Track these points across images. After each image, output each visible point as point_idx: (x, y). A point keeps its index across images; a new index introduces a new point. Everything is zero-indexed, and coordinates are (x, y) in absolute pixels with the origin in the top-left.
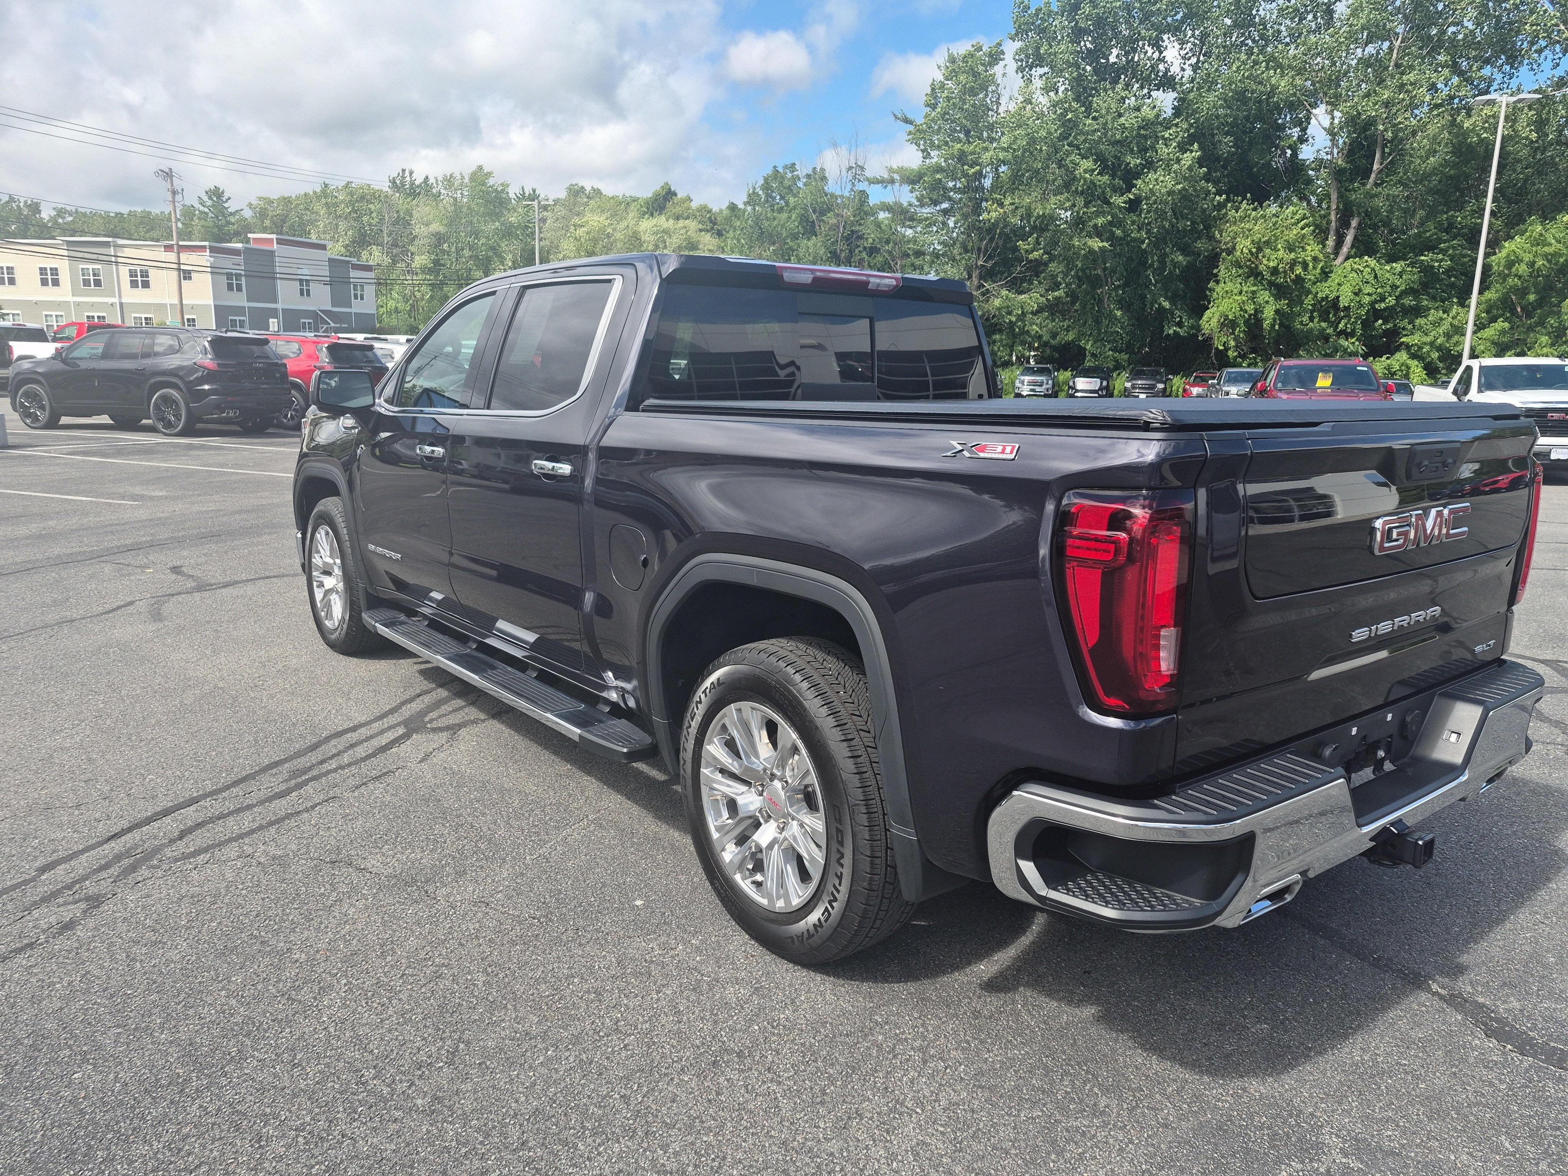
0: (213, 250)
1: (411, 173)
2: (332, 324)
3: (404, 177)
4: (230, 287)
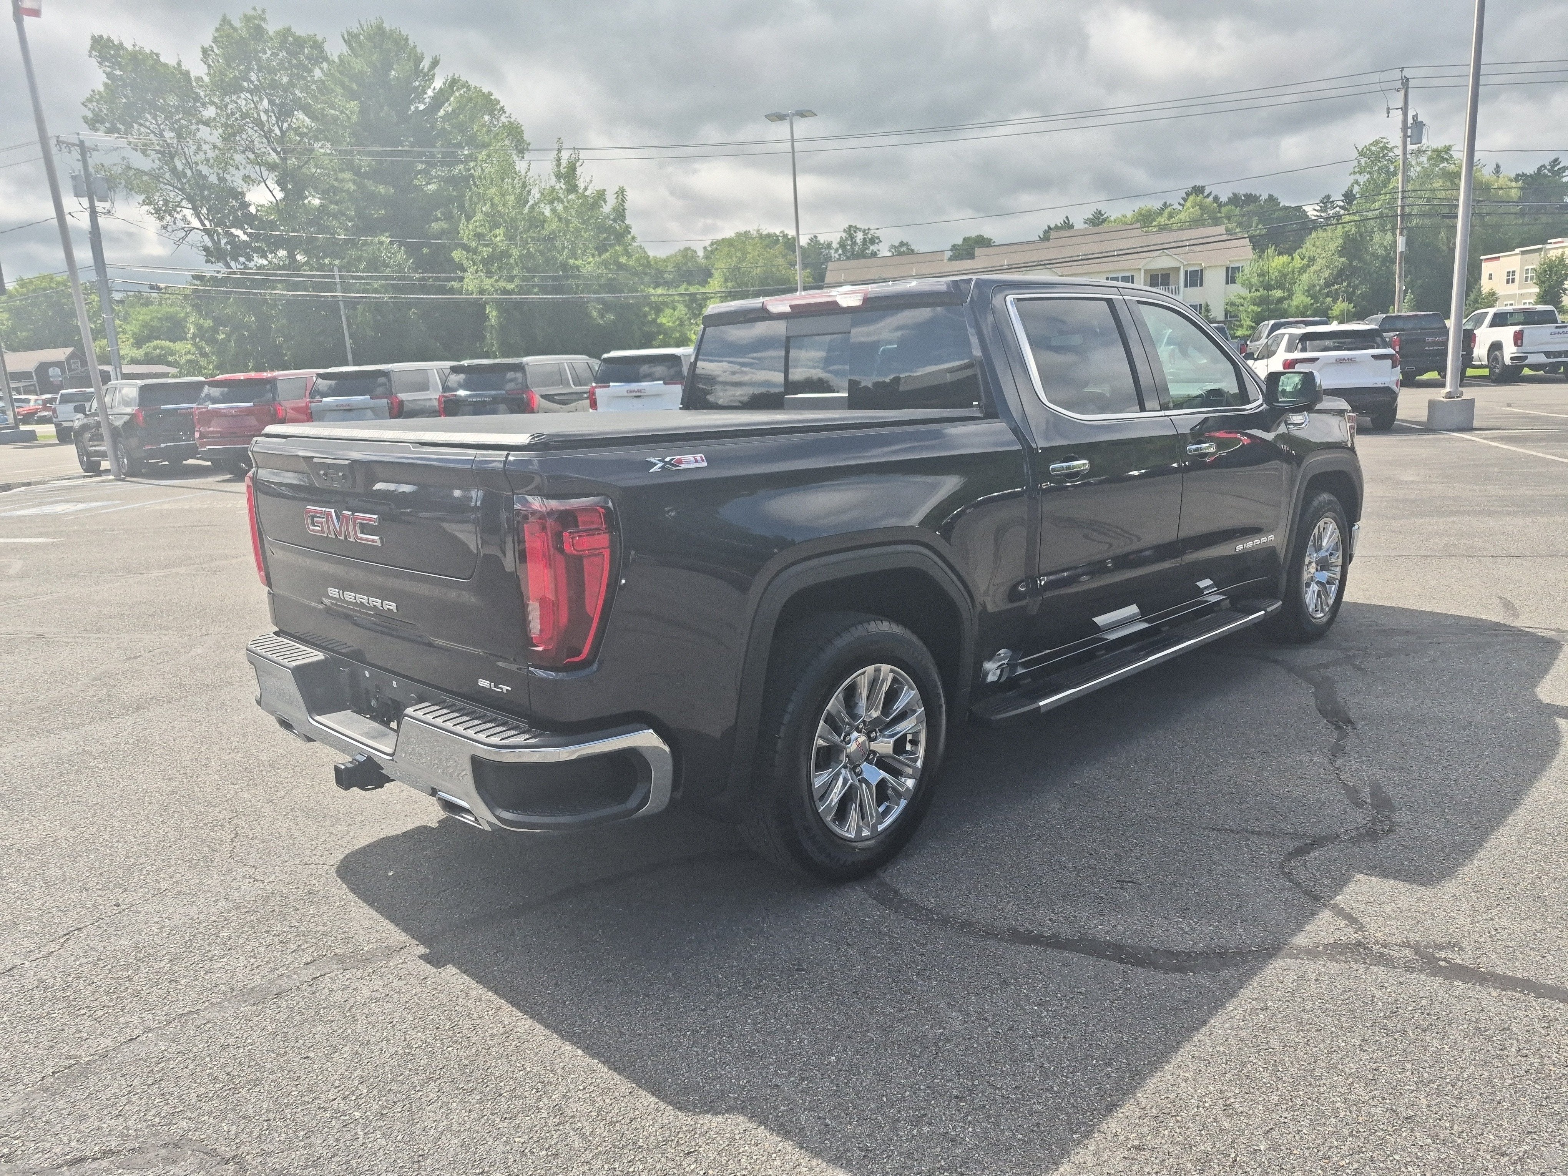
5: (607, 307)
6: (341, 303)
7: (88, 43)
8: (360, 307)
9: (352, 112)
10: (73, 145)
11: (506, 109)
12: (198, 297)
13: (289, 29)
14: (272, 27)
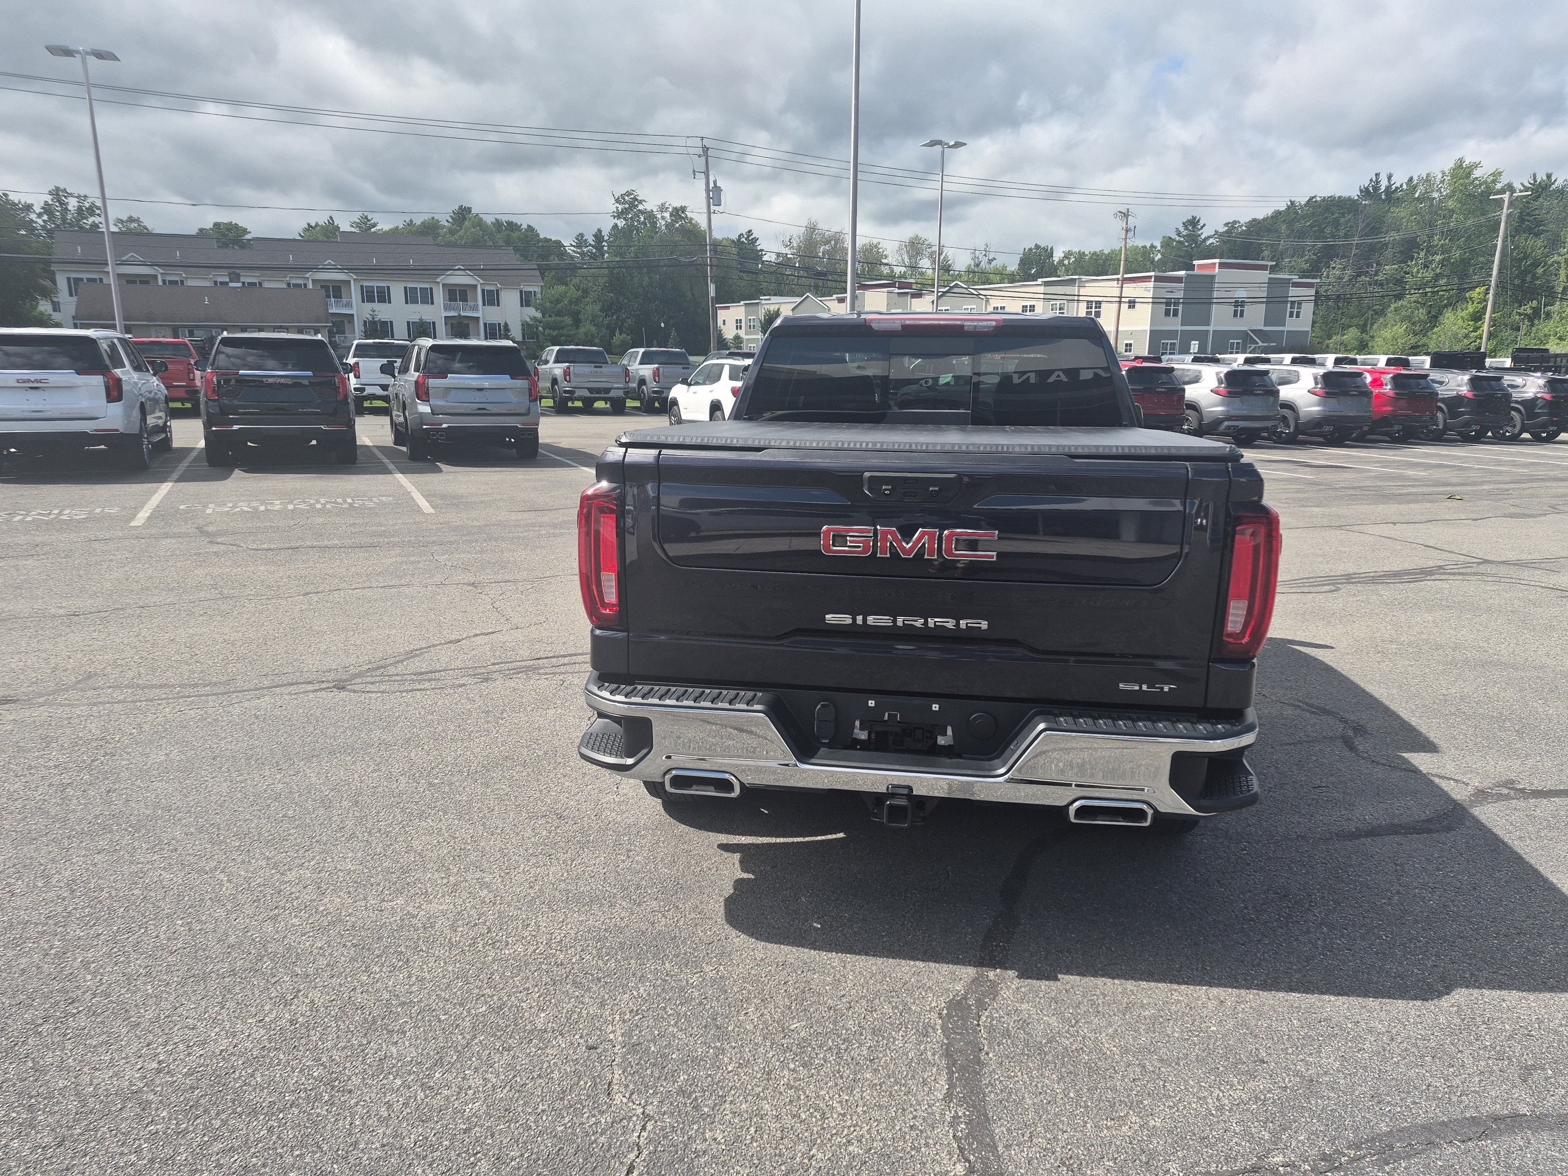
0: (1158, 279)
1: (1390, 177)
2: (1260, 344)
3: (1377, 182)
4: (1167, 313)
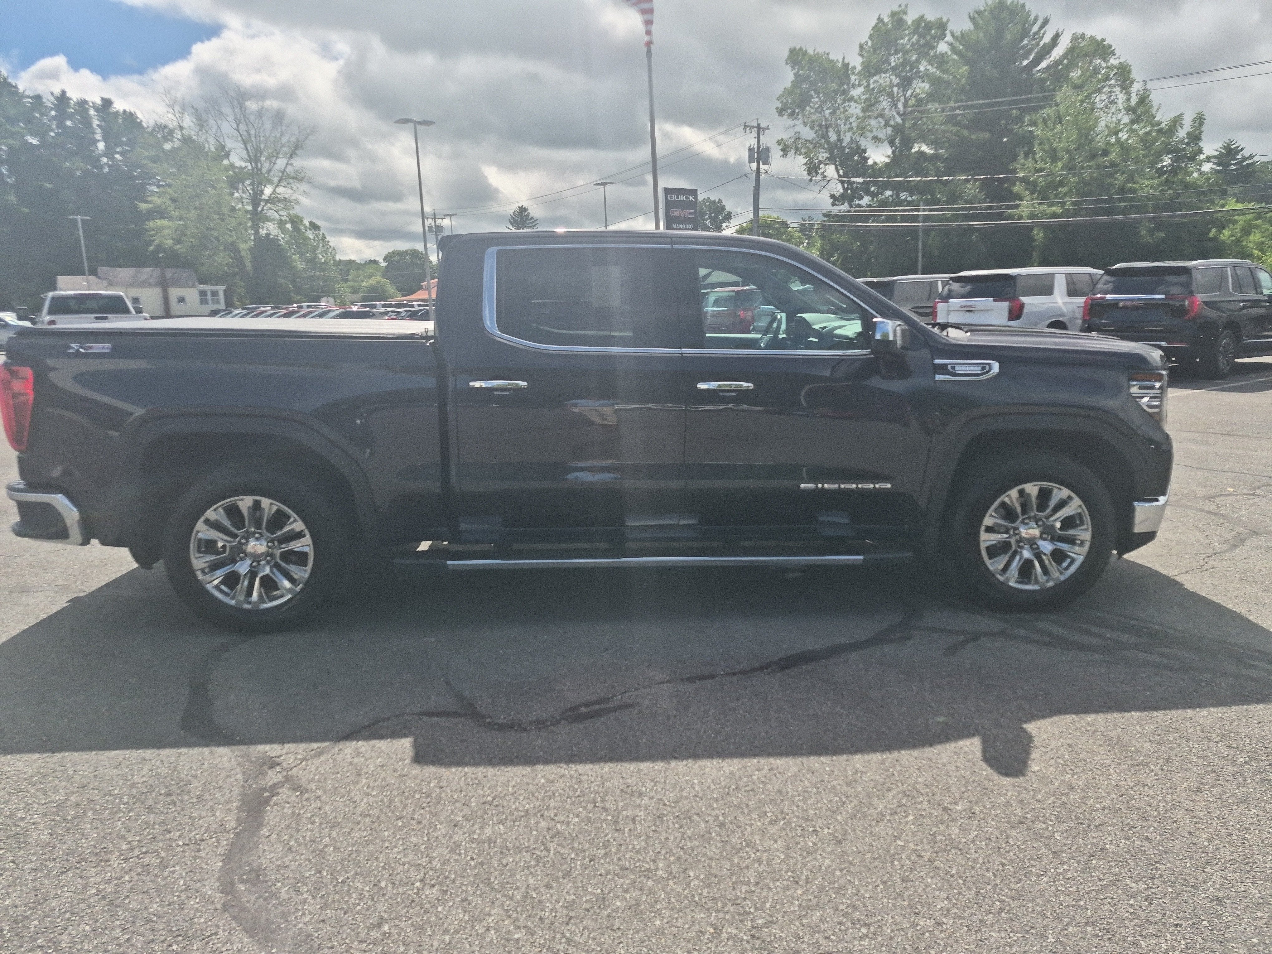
5: (1160, 226)
6: (920, 231)
7: (786, 53)
8: (933, 233)
9: (962, 76)
10: (754, 127)
11: (1116, 52)
12: (824, 230)
13: (922, 17)
14: (910, 19)
